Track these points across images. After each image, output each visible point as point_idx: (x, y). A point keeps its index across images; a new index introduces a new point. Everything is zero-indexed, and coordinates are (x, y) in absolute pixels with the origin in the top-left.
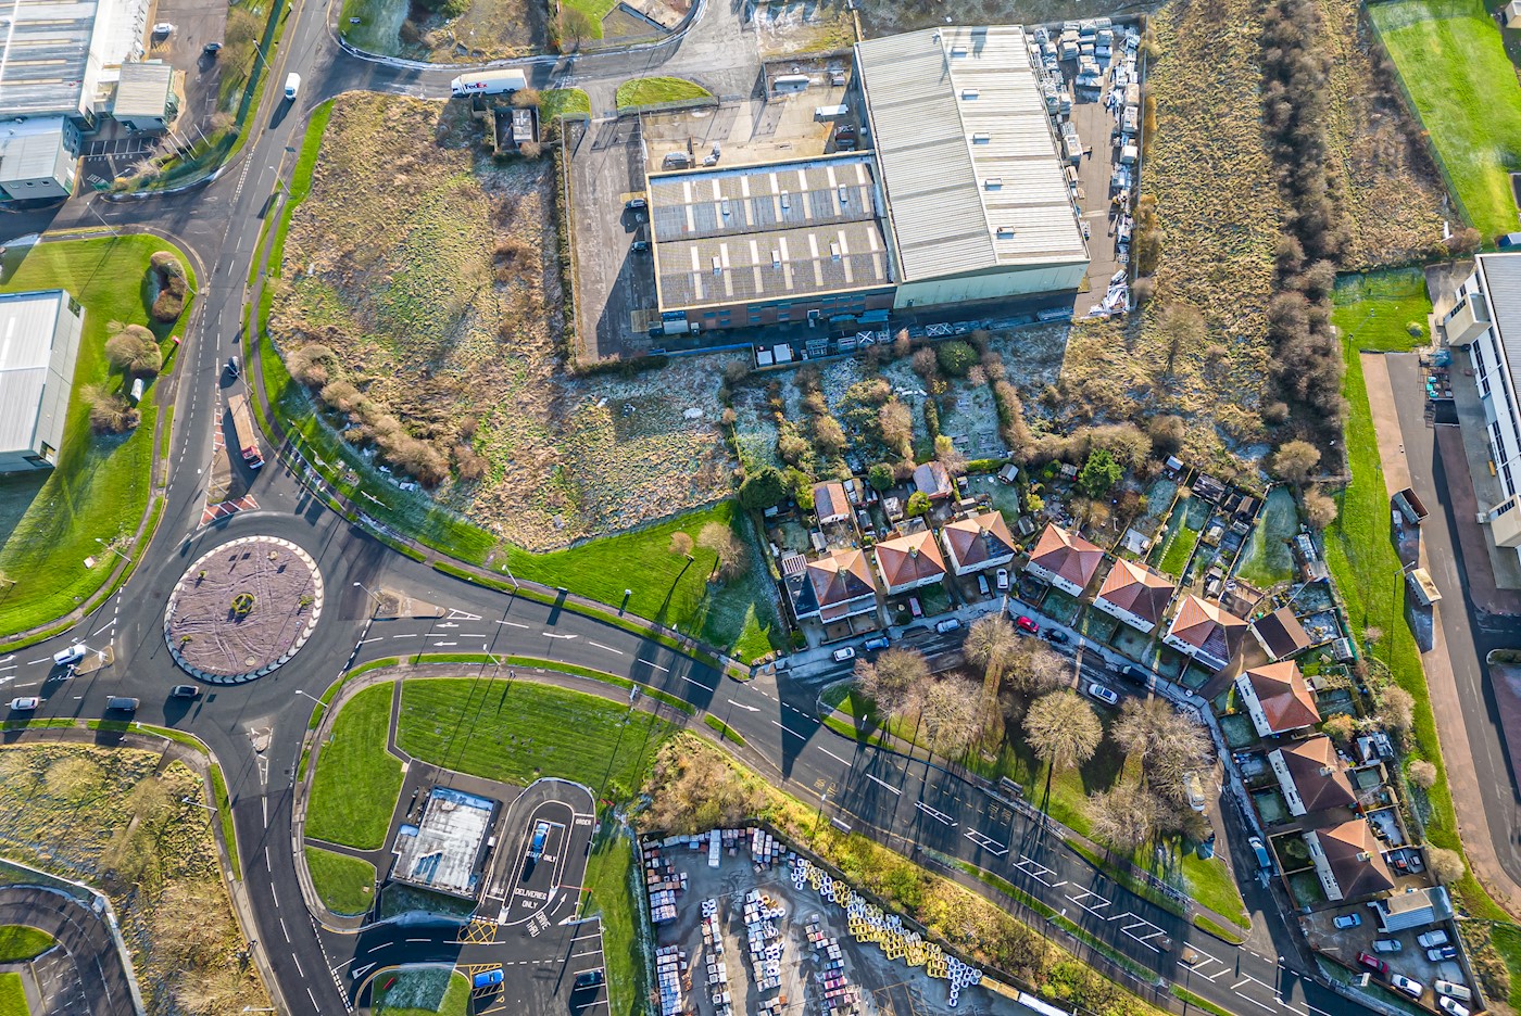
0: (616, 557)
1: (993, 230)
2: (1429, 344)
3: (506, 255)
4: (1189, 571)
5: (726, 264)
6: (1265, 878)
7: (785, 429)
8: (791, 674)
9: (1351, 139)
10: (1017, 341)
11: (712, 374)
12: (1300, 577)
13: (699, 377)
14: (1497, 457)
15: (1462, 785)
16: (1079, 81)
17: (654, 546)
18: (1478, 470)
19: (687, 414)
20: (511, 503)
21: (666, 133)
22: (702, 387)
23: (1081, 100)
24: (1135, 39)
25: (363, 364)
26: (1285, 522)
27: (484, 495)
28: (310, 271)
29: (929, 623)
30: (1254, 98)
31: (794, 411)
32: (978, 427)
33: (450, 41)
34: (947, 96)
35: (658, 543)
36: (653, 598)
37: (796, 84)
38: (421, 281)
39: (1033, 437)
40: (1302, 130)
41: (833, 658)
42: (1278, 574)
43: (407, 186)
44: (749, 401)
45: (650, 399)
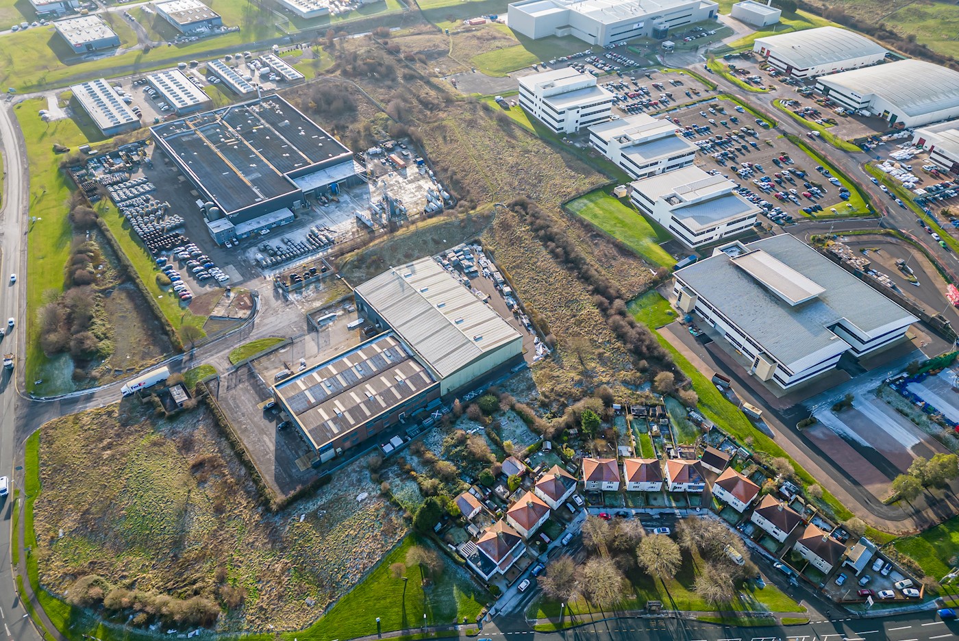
0: (359, 603)
1: (472, 339)
2: (678, 316)
3: (198, 466)
4: (657, 453)
5: (343, 409)
6: (794, 581)
7: (421, 479)
8: (502, 614)
9: (592, 253)
10: (510, 385)
11: (361, 471)
12: (703, 431)
13: (354, 477)
14: (737, 347)
15: (833, 488)
16: (467, 271)
17: (379, 583)
18: (734, 355)
19: (359, 498)
20: (272, 606)
21: (269, 366)
22: (360, 481)
23: (472, 278)
24: (480, 248)
25: (124, 573)
26: (680, 411)
27: (251, 611)
28: (61, 535)
29: (557, 543)
30: (544, 252)
31: (420, 468)
32: (518, 432)
33: (109, 371)
34: (414, 293)
35: (380, 581)
36: (395, 615)
37: (330, 318)
38: (147, 504)
39: (548, 424)
40: (573, 255)
41: (519, 591)
42: (693, 435)
43: (113, 456)
44: (391, 475)
45: (331, 502)
